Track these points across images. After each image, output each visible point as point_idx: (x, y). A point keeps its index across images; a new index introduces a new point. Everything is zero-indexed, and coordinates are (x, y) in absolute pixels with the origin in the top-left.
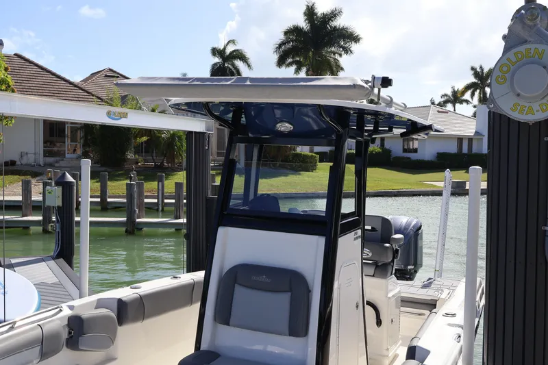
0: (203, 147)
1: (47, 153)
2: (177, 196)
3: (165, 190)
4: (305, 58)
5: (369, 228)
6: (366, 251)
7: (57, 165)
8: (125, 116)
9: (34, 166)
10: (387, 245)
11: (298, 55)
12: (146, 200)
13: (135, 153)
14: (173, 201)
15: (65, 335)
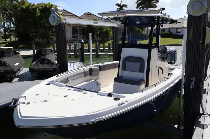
0: (117, 31)
1: (73, 37)
2: (109, 47)
3: (105, 46)
4: (145, 5)
5: (161, 49)
6: (159, 54)
7: (76, 40)
8: (98, 23)
9: (70, 40)
10: (165, 53)
11: (143, 4)
12: (101, 49)
13: (97, 36)
14: (108, 49)
15: (89, 72)
